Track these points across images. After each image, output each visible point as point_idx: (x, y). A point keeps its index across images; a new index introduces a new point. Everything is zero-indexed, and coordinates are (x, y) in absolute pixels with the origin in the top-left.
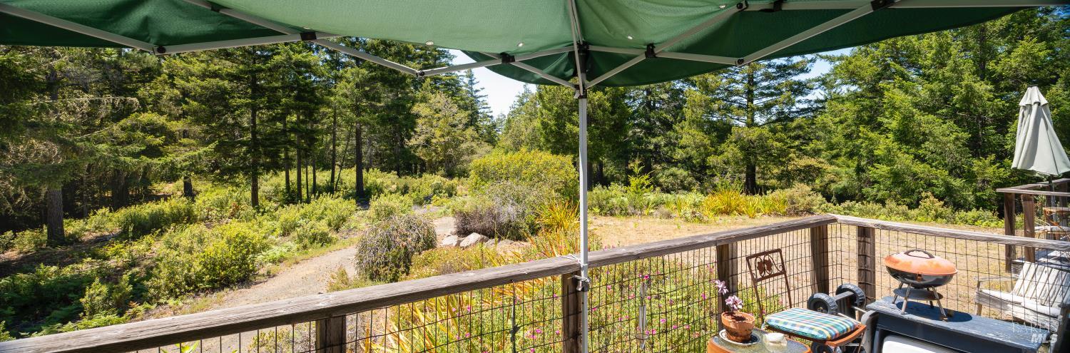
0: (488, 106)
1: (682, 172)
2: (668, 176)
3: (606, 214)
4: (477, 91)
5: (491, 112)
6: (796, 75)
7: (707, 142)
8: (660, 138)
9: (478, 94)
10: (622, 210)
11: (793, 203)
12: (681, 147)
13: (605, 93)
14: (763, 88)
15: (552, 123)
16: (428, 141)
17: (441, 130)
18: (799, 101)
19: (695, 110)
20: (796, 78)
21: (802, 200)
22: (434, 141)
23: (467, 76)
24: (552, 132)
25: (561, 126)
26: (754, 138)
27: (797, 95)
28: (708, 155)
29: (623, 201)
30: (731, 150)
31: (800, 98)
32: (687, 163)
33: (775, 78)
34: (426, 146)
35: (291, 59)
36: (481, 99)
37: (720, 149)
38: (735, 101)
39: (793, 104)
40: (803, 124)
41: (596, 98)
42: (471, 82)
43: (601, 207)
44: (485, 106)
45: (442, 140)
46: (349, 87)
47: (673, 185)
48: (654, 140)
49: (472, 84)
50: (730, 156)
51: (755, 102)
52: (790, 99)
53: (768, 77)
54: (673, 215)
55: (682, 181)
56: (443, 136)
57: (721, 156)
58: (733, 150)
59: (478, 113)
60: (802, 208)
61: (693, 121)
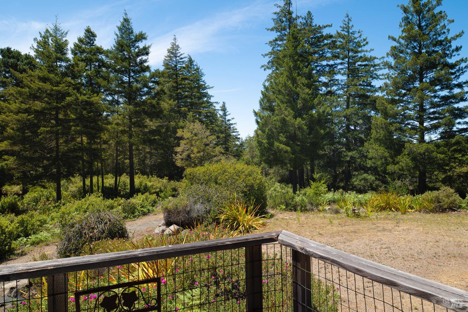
0: (237, 131)
1: (371, 177)
2: (361, 180)
3: (291, 210)
4: (229, 120)
5: (239, 135)
6: (457, 103)
7: (387, 154)
8: (354, 152)
9: (231, 122)
10: (302, 207)
11: (439, 202)
12: (371, 159)
13: (303, 119)
14: (430, 114)
15: (265, 141)
16: (189, 156)
17: (198, 148)
18: (459, 123)
19: (378, 131)
20: (456, 106)
21: (446, 200)
22: (192, 155)
23: (221, 110)
24: (265, 148)
25: (271, 144)
26: (422, 151)
27: (456, 119)
28: (388, 164)
29: (303, 200)
30: (404, 161)
31: (458, 120)
32: (374, 170)
33: (439, 106)
34: (187, 160)
35: (78, 99)
36: (232, 126)
37: (397, 160)
38: (409, 124)
39: (453, 126)
40: (461, 140)
41: (297, 123)
42: (225, 114)
43: (287, 205)
44: (235, 131)
45: (198, 155)
46: (120, 118)
47: (364, 187)
48: (350, 154)
49: (226, 115)
50: (404, 165)
51: (425, 124)
52: (451, 121)
53: (434, 105)
54: (341, 211)
55: (371, 184)
56: (199, 152)
57: (397, 165)
58: (406, 160)
59: (230, 135)
60: (446, 206)
61: (377, 139)
